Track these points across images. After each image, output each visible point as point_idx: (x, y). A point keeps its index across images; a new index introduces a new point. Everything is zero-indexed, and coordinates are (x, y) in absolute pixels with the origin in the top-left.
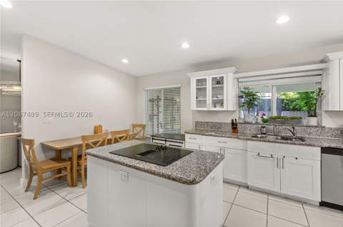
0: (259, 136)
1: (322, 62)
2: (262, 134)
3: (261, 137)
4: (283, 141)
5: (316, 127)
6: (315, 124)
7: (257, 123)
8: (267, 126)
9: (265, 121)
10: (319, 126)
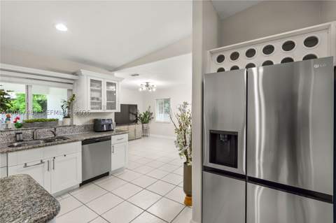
0: (16, 144)
1: (74, 74)
2: (18, 141)
3: (17, 146)
4: (48, 144)
5: (70, 126)
6: (69, 124)
7: (8, 130)
8: (23, 132)
9: (19, 126)
10: (72, 125)
